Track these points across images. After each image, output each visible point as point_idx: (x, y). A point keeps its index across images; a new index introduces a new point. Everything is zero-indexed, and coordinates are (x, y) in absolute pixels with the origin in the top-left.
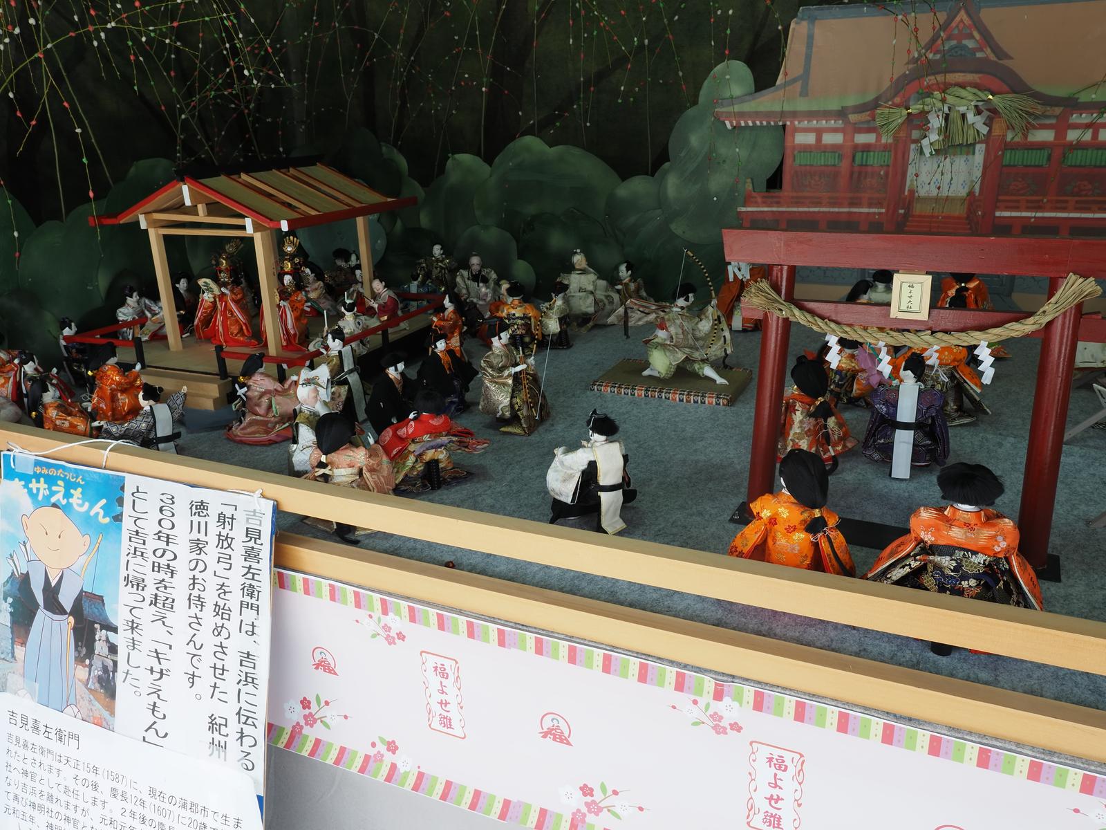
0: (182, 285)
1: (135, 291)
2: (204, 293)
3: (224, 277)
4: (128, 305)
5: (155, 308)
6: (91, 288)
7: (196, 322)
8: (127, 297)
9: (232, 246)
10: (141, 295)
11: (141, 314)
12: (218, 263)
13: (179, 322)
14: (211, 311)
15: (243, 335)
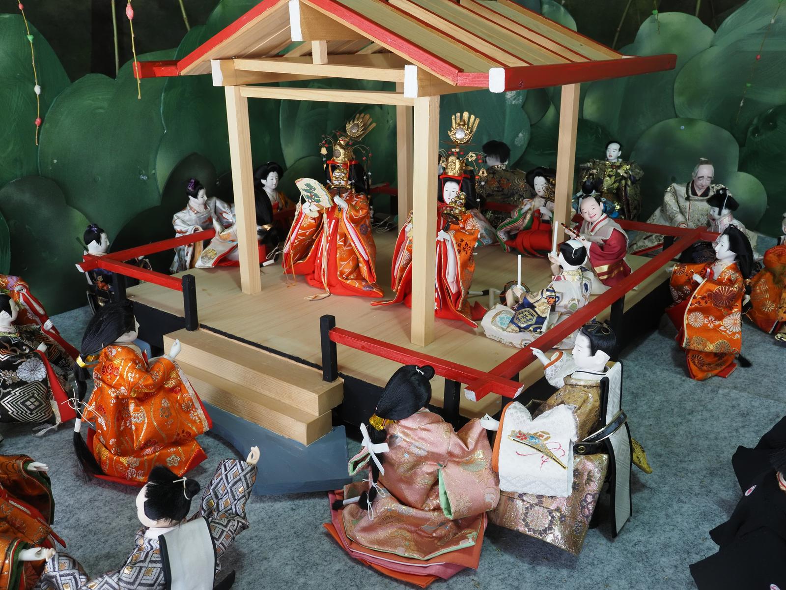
0: (271, 182)
1: (202, 188)
2: (303, 201)
3: (339, 178)
4: (191, 209)
5: (228, 217)
6: (145, 178)
7: (286, 249)
8: (190, 197)
9: (358, 125)
10: (209, 195)
11: (207, 225)
12: (331, 153)
13: (261, 242)
14: (312, 233)
15: (360, 277)
